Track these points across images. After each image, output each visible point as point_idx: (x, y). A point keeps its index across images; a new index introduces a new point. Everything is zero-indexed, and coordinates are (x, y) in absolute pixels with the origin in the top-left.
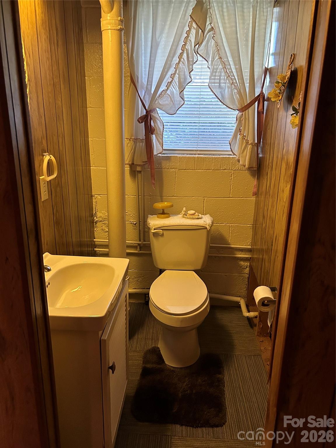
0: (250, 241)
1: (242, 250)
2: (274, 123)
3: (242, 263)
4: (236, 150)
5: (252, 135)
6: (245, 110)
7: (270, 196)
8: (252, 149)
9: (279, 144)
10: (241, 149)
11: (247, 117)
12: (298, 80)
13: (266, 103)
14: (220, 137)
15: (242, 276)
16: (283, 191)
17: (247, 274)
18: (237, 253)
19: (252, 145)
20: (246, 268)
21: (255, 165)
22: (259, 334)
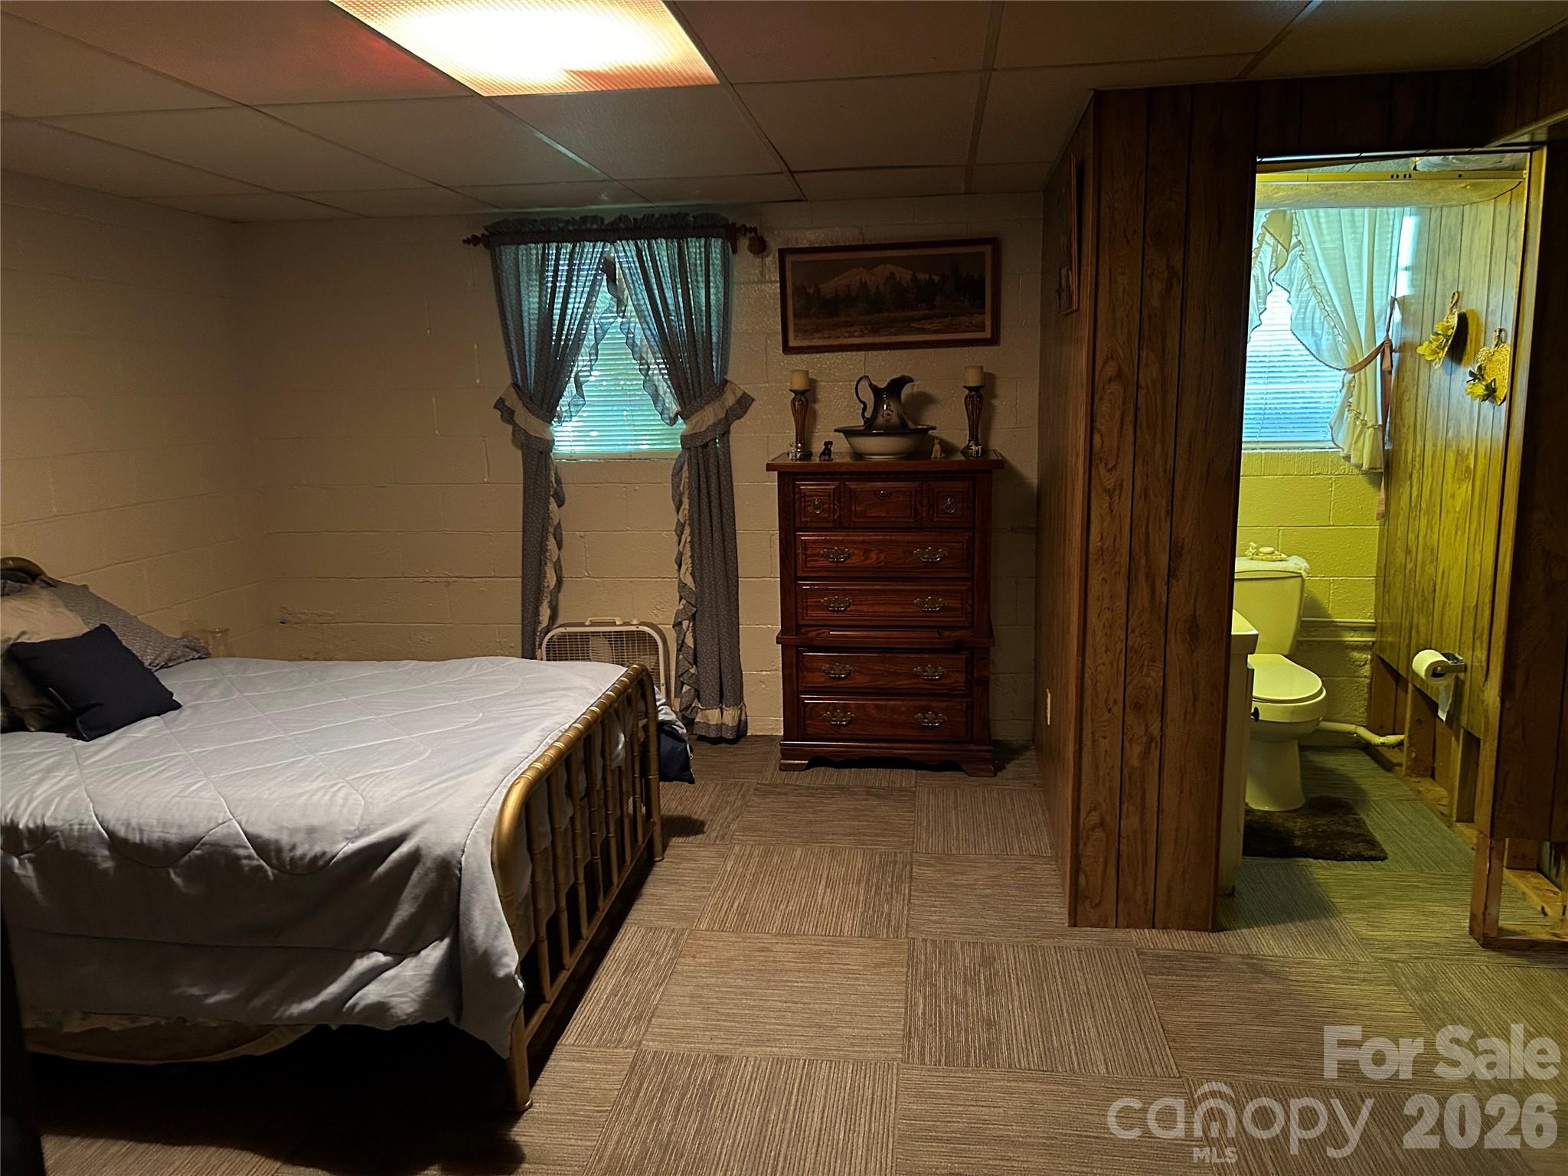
0: (1371, 609)
1: (1355, 629)
2: (1423, 391)
3: (1356, 655)
4: (1340, 439)
5: (1373, 413)
6: (1360, 370)
7: (1422, 512)
8: (1375, 434)
9: (1436, 424)
10: (1353, 435)
11: (1363, 381)
12: (1470, 331)
13: (1396, 356)
14: (1297, 416)
15: (1356, 682)
16: (1453, 496)
17: (1366, 677)
18: (1344, 633)
19: (1375, 429)
20: (1364, 665)
21: (1380, 464)
22: (1409, 772)
